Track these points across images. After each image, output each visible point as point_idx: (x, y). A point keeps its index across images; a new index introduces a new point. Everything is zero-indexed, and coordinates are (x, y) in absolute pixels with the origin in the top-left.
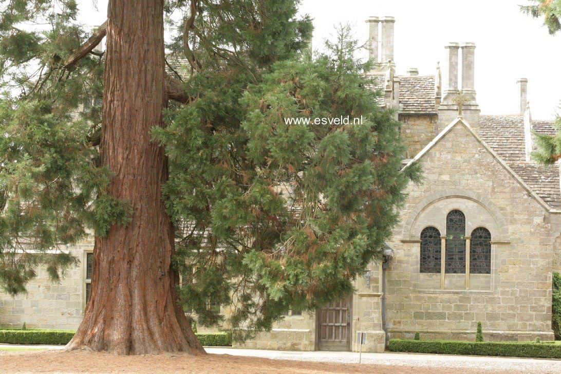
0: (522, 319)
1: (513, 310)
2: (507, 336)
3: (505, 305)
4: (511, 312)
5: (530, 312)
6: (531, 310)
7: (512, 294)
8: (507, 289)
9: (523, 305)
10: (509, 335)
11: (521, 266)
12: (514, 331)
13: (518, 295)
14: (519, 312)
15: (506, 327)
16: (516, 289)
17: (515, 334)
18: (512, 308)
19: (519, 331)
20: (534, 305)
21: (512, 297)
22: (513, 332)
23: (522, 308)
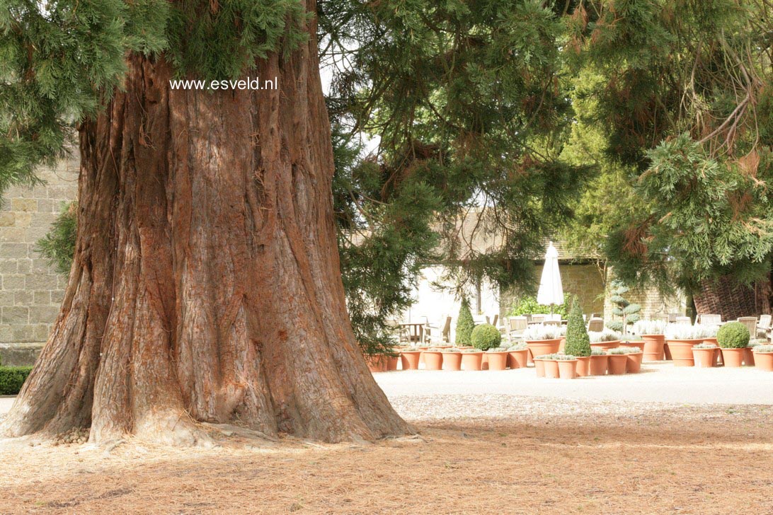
0: (38, 319)
1: (23, 301)
2: (18, 353)
3: (9, 291)
4: (20, 304)
5: (53, 305)
6: (53, 301)
7: (22, 269)
8: (13, 260)
9: (39, 290)
10: (21, 351)
11: (36, 212)
12: (25, 342)
13: (30, 271)
14: (33, 304)
15: (12, 335)
16: (28, 258)
17: (30, 348)
18: (22, 297)
19: (35, 341)
20: (58, 290)
21: (23, 275)
22: (27, 345)
23: (38, 297)
